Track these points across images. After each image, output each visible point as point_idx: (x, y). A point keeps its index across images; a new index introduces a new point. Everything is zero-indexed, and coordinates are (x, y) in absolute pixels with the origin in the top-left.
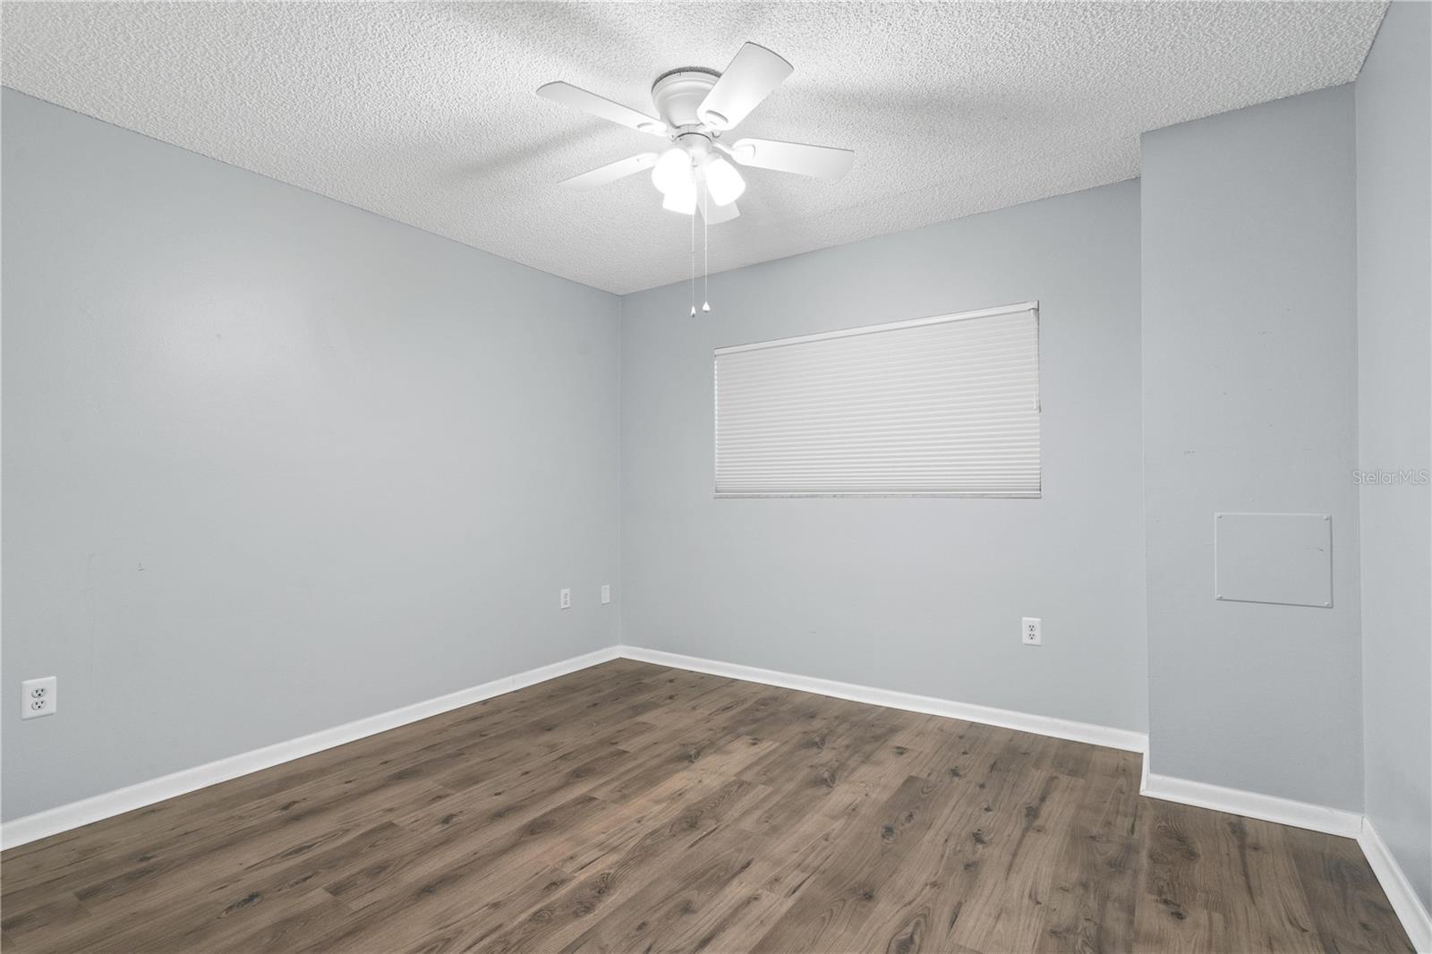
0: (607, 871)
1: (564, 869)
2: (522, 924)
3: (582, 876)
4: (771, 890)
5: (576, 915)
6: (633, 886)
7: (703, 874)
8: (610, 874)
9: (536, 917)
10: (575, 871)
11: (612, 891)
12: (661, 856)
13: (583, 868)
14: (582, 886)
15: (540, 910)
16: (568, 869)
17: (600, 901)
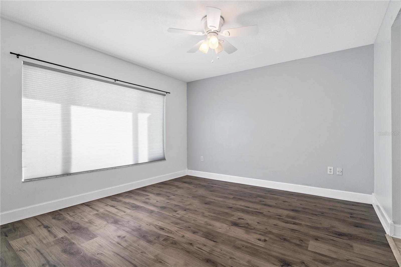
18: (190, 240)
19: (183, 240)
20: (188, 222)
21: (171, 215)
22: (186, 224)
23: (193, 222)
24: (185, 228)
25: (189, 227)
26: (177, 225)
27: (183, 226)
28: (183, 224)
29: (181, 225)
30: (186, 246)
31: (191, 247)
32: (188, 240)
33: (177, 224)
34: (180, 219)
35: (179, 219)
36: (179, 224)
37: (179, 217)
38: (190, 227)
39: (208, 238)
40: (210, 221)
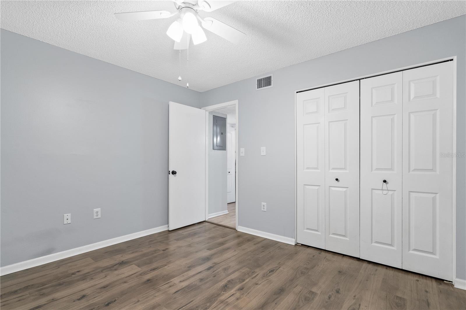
0: (224, 293)
1: (239, 294)
2: (247, 279)
3: (233, 291)
4: (175, 283)
5: (232, 280)
6: (216, 287)
7: (192, 290)
8: (224, 291)
9: (244, 280)
10: (235, 293)
11: (223, 286)
12: (205, 297)
13: (233, 295)
14: (232, 288)
15: (243, 282)
16: (238, 295)
17: (226, 283)
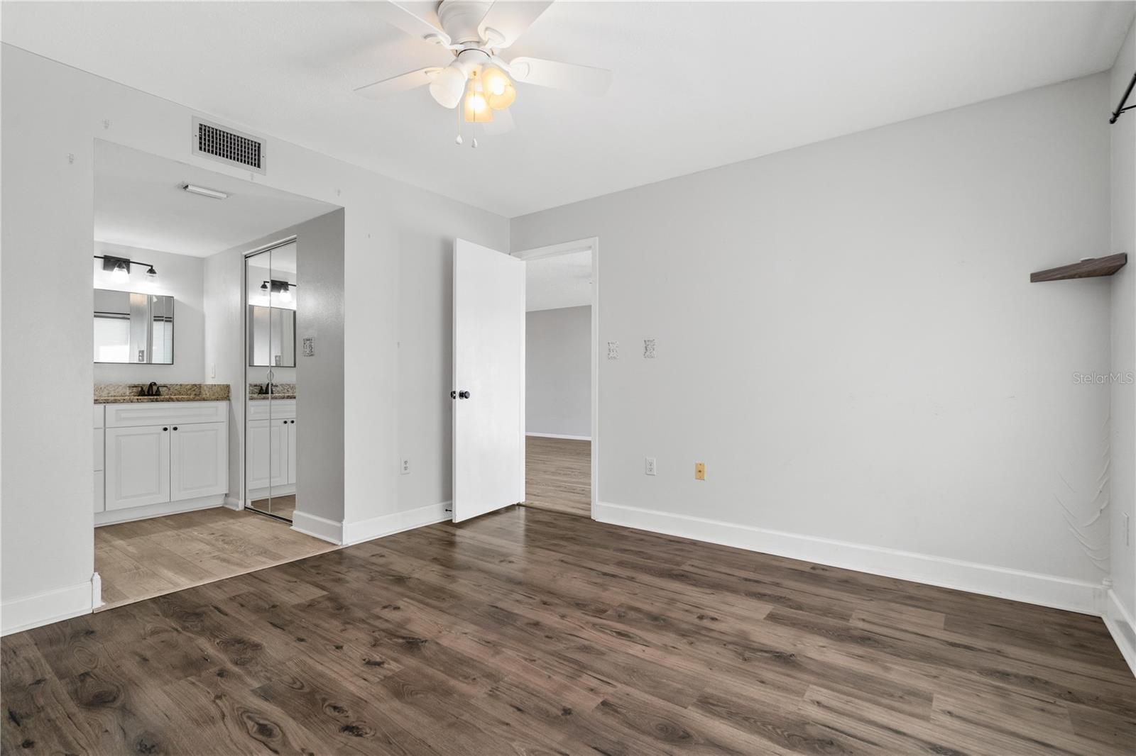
18: (547, 609)
19: (562, 610)
20: (552, 654)
21: (619, 685)
22: (559, 647)
23: (538, 654)
24: (560, 636)
25: (550, 638)
26: (583, 645)
27: (566, 642)
28: (568, 649)
29: (573, 645)
30: (556, 601)
31: (545, 598)
32: (551, 610)
33: (586, 649)
34: (579, 665)
35: (585, 668)
36: (578, 648)
37: (585, 676)
38: (547, 639)
39: (505, 613)
40: (481, 655)
